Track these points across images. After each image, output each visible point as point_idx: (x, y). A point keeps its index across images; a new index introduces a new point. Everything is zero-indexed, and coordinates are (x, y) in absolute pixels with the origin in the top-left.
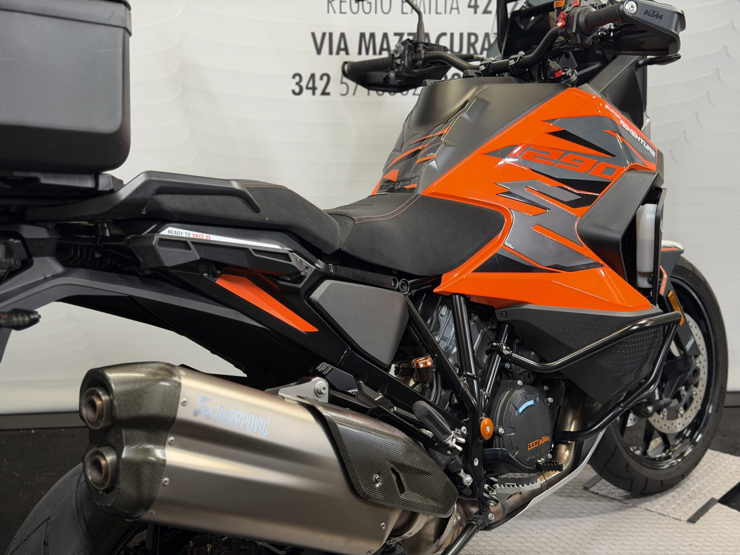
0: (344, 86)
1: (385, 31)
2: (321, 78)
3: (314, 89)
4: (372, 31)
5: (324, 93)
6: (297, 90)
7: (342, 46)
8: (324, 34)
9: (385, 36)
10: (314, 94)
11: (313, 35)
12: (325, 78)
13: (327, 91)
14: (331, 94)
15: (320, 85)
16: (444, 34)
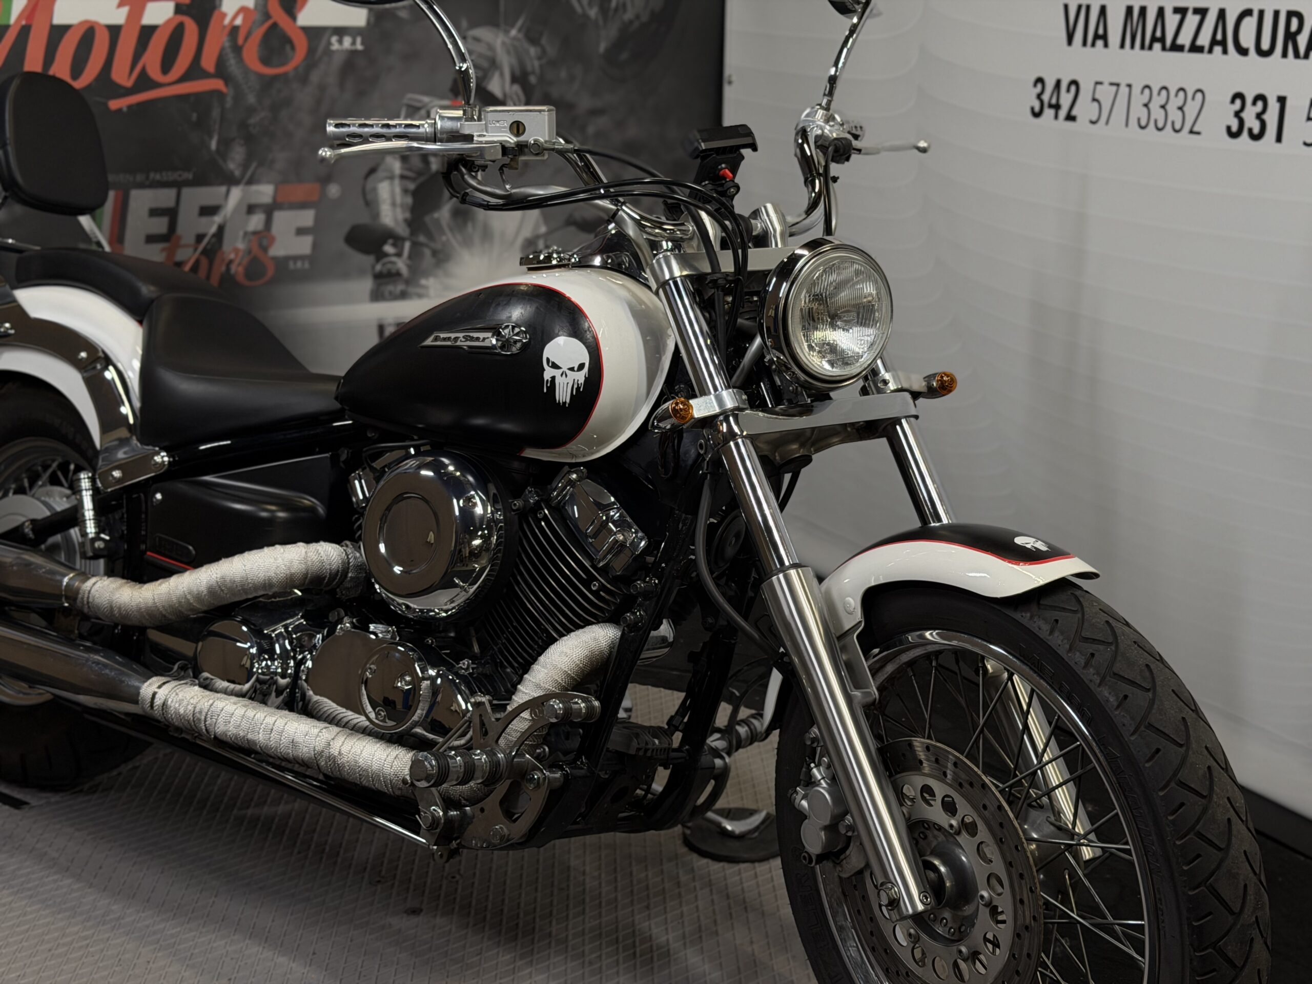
0: (1096, 104)
1: (1161, 4)
2: (1068, 90)
3: (1057, 107)
4: (1143, 4)
5: (1070, 118)
6: (1037, 109)
7: (1101, 31)
8: (1080, 7)
9: (1161, 12)
10: (1056, 117)
11: (1066, 7)
12: (1073, 88)
13: (1074, 113)
14: (1079, 119)
15: (1066, 99)
16: (1248, 13)
